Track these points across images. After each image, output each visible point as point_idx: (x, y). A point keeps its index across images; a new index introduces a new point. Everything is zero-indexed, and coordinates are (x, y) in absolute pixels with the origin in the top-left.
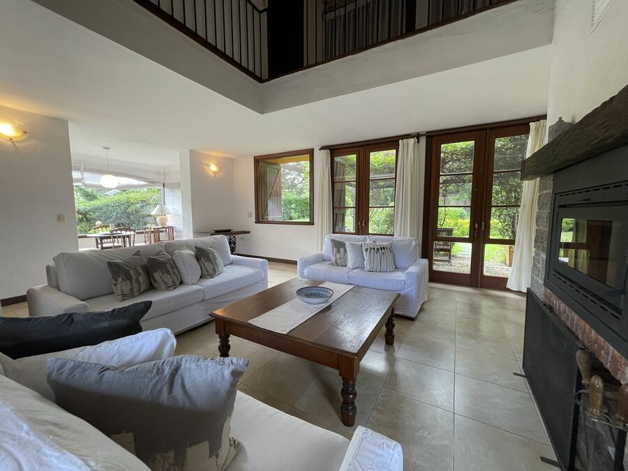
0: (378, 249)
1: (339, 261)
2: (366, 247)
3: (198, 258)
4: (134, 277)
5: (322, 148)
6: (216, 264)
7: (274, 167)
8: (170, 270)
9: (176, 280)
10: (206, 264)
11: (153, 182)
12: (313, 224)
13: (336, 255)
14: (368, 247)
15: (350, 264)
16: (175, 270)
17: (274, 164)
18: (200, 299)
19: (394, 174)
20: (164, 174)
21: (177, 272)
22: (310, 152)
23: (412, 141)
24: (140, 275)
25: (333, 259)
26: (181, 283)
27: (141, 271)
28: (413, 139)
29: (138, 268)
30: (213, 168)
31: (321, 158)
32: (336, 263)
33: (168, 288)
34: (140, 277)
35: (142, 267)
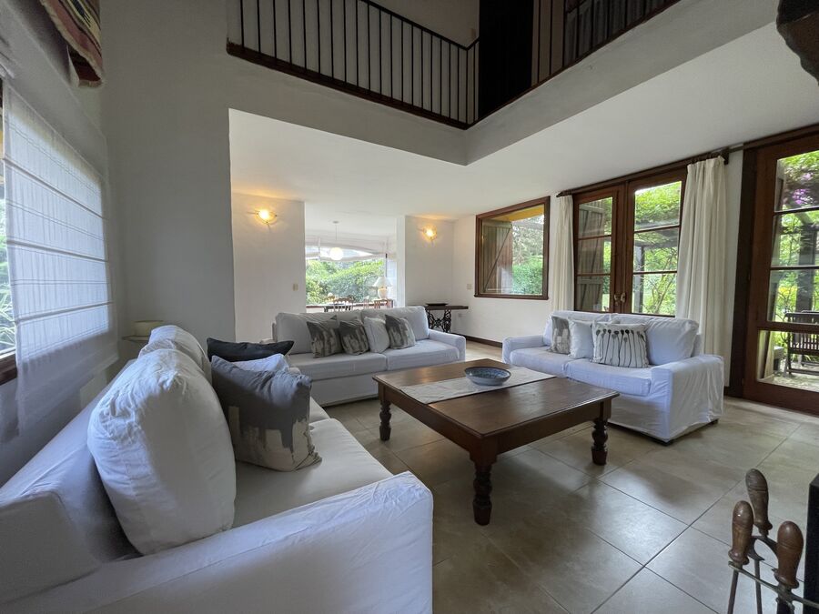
0: (616, 333)
1: (559, 347)
2: (597, 329)
3: (387, 327)
4: (326, 338)
5: (561, 194)
6: (405, 335)
7: (504, 226)
8: (359, 336)
9: (363, 347)
10: (395, 334)
11: (377, 253)
12: (547, 298)
13: (556, 338)
14: (601, 329)
15: (574, 351)
16: (364, 337)
17: (506, 222)
18: (383, 369)
19: (678, 220)
20: (387, 244)
21: (365, 339)
22: (546, 202)
23: (710, 163)
24: (331, 336)
25: (553, 343)
26: (369, 350)
27: (333, 333)
28: (712, 161)
29: (332, 331)
30: (430, 233)
31: (560, 208)
32: (556, 349)
33: (355, 353)
34: (331, 339)
35: (334, 330)
